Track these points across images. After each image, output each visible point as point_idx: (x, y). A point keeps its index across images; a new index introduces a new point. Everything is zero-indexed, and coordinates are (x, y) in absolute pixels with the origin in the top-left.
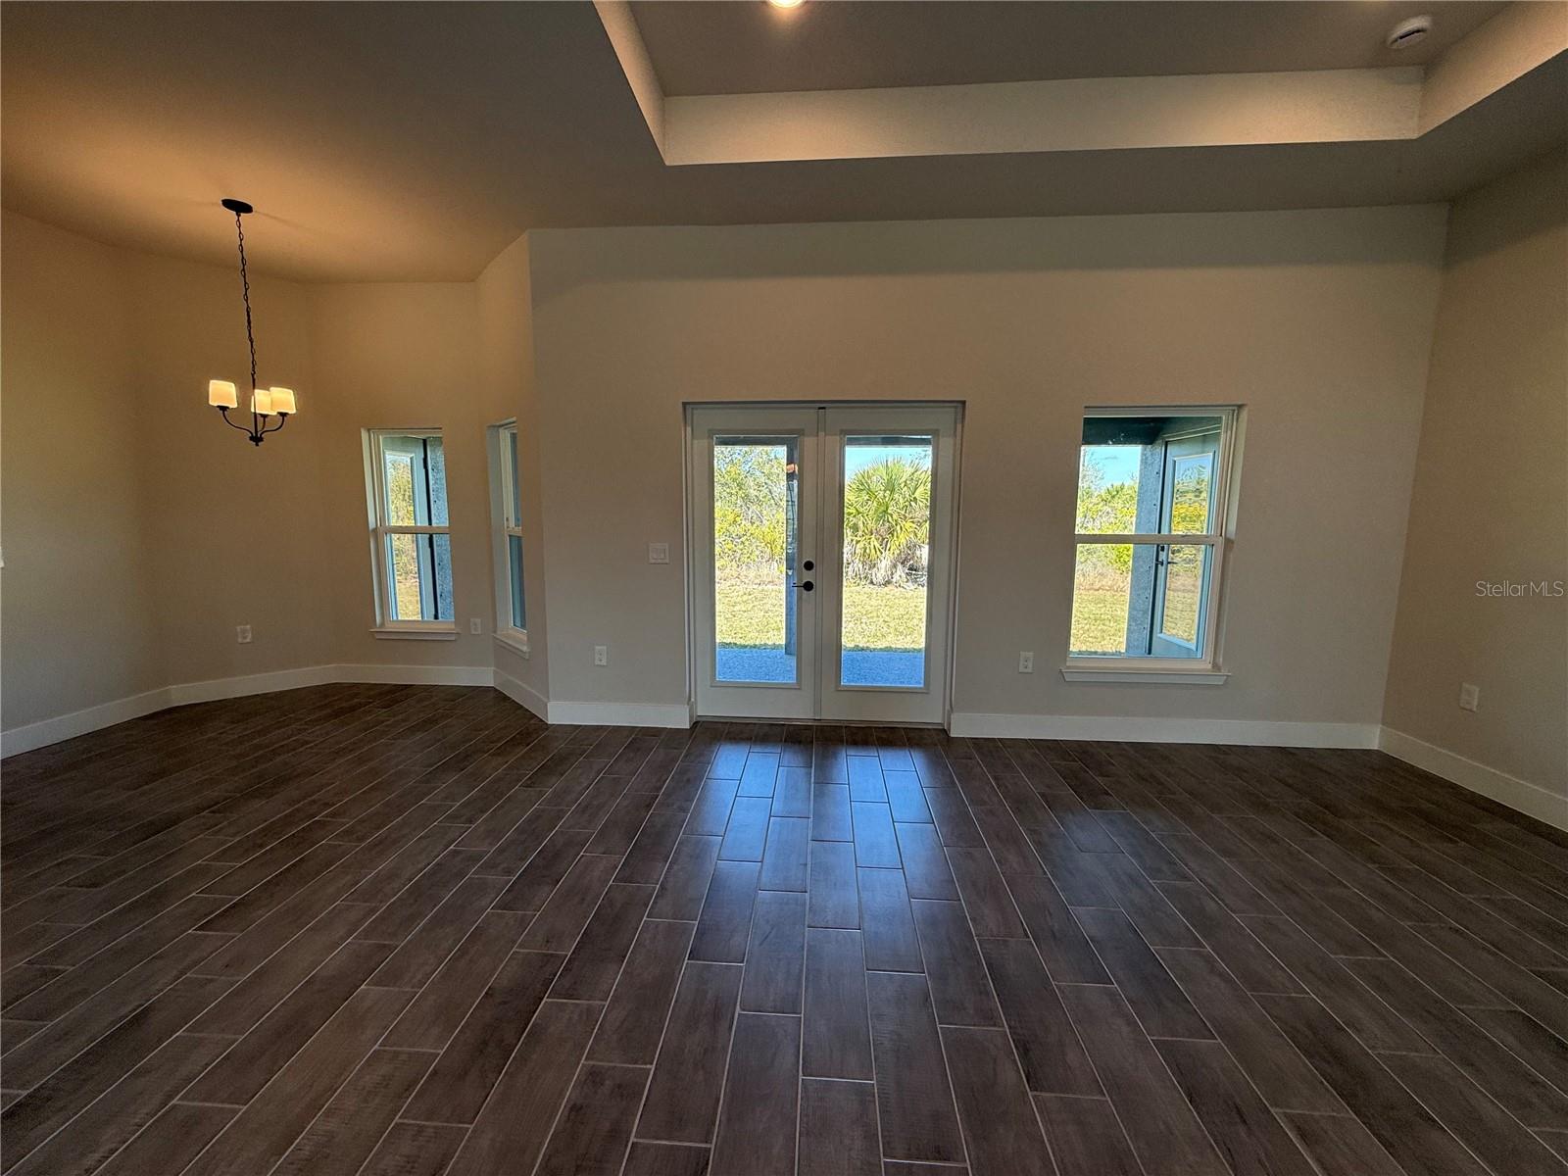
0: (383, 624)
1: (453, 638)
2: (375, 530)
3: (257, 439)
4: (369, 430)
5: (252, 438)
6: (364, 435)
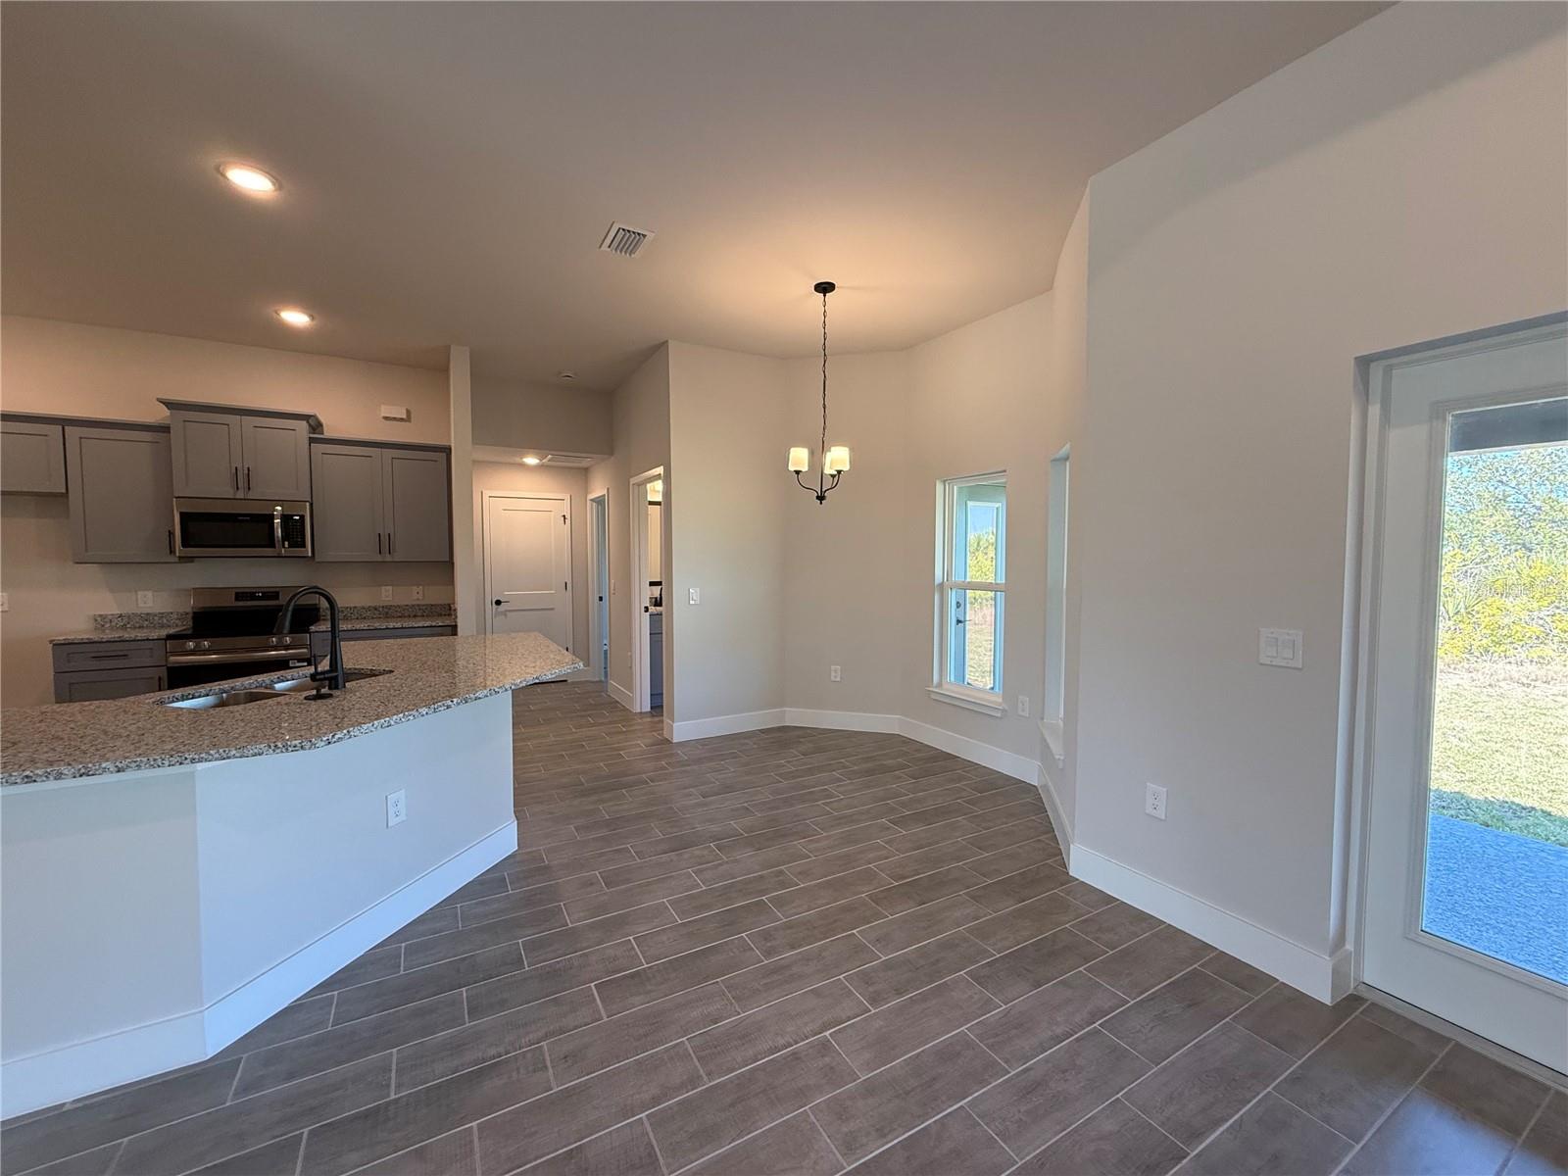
0: (940, 685)
1: (999, 715)
2: (941, 585)
3: (821, 498)
4: (944, 482)
5: (818, 498)
6: (939, 487)
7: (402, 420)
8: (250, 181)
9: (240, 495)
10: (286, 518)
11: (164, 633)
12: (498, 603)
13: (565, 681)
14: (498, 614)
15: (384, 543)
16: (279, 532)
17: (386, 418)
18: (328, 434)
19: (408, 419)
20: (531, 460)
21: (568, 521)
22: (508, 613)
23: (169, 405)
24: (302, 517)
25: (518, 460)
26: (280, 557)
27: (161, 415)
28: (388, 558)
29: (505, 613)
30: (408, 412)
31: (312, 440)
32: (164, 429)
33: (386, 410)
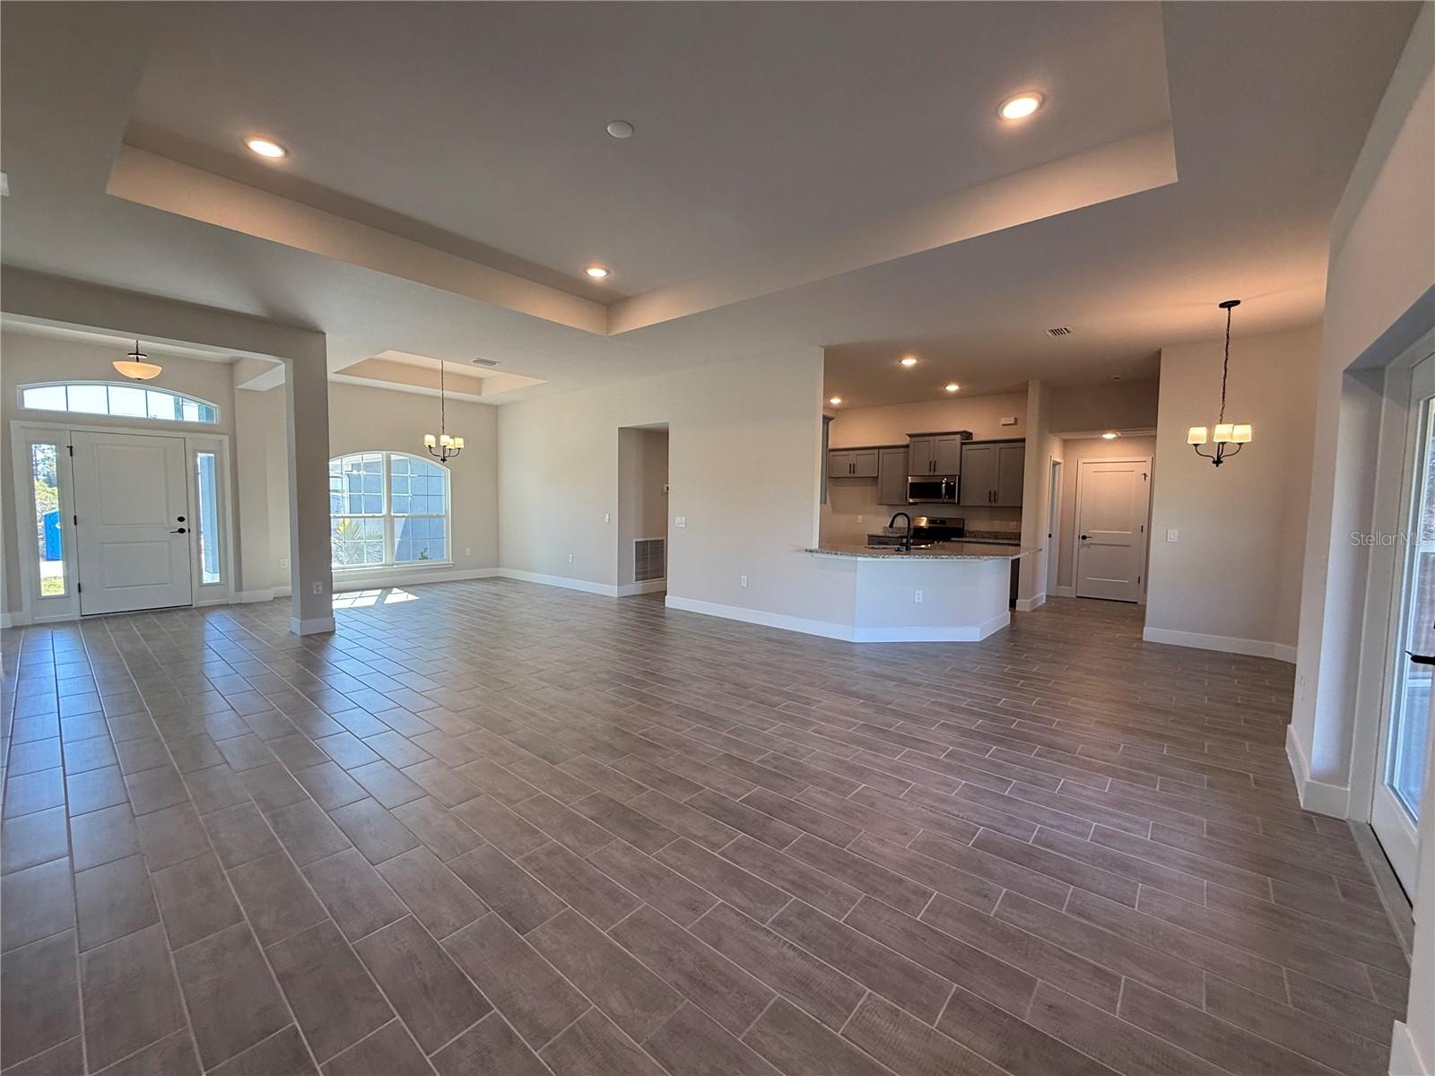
3: (1217, 462)
5: (1214, 462)
7: (1012, 424)
8: (909, 362)
9: (931, 474)
10: (947, 483)
11: (898, 535)
12: (1084, 538)
13: (1136, 603)
14: (1083, 545)
15: (993, 496)
16: (944, 491)
17: (1004, 425)
18: (975, 439)
19: (1016, 423)
20: (1109, 436)
21: (1148, 478)
22: (1092, 546)
23: (909, 436)
24: (955, 484)
25: (1096, 436)
26: (944, 503)
27: (907, 440)
28: (994, 504)
29: (1089, 545)
30: (1016, 419)
31: (962, 444)
32: (907, 446)
33: (1004, 421)
